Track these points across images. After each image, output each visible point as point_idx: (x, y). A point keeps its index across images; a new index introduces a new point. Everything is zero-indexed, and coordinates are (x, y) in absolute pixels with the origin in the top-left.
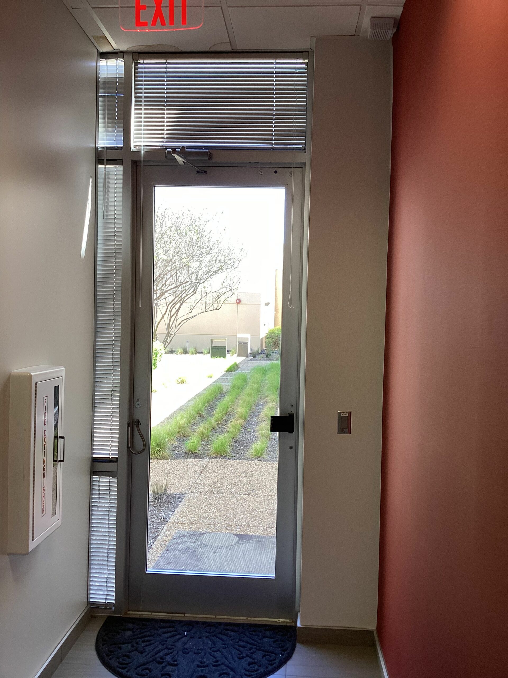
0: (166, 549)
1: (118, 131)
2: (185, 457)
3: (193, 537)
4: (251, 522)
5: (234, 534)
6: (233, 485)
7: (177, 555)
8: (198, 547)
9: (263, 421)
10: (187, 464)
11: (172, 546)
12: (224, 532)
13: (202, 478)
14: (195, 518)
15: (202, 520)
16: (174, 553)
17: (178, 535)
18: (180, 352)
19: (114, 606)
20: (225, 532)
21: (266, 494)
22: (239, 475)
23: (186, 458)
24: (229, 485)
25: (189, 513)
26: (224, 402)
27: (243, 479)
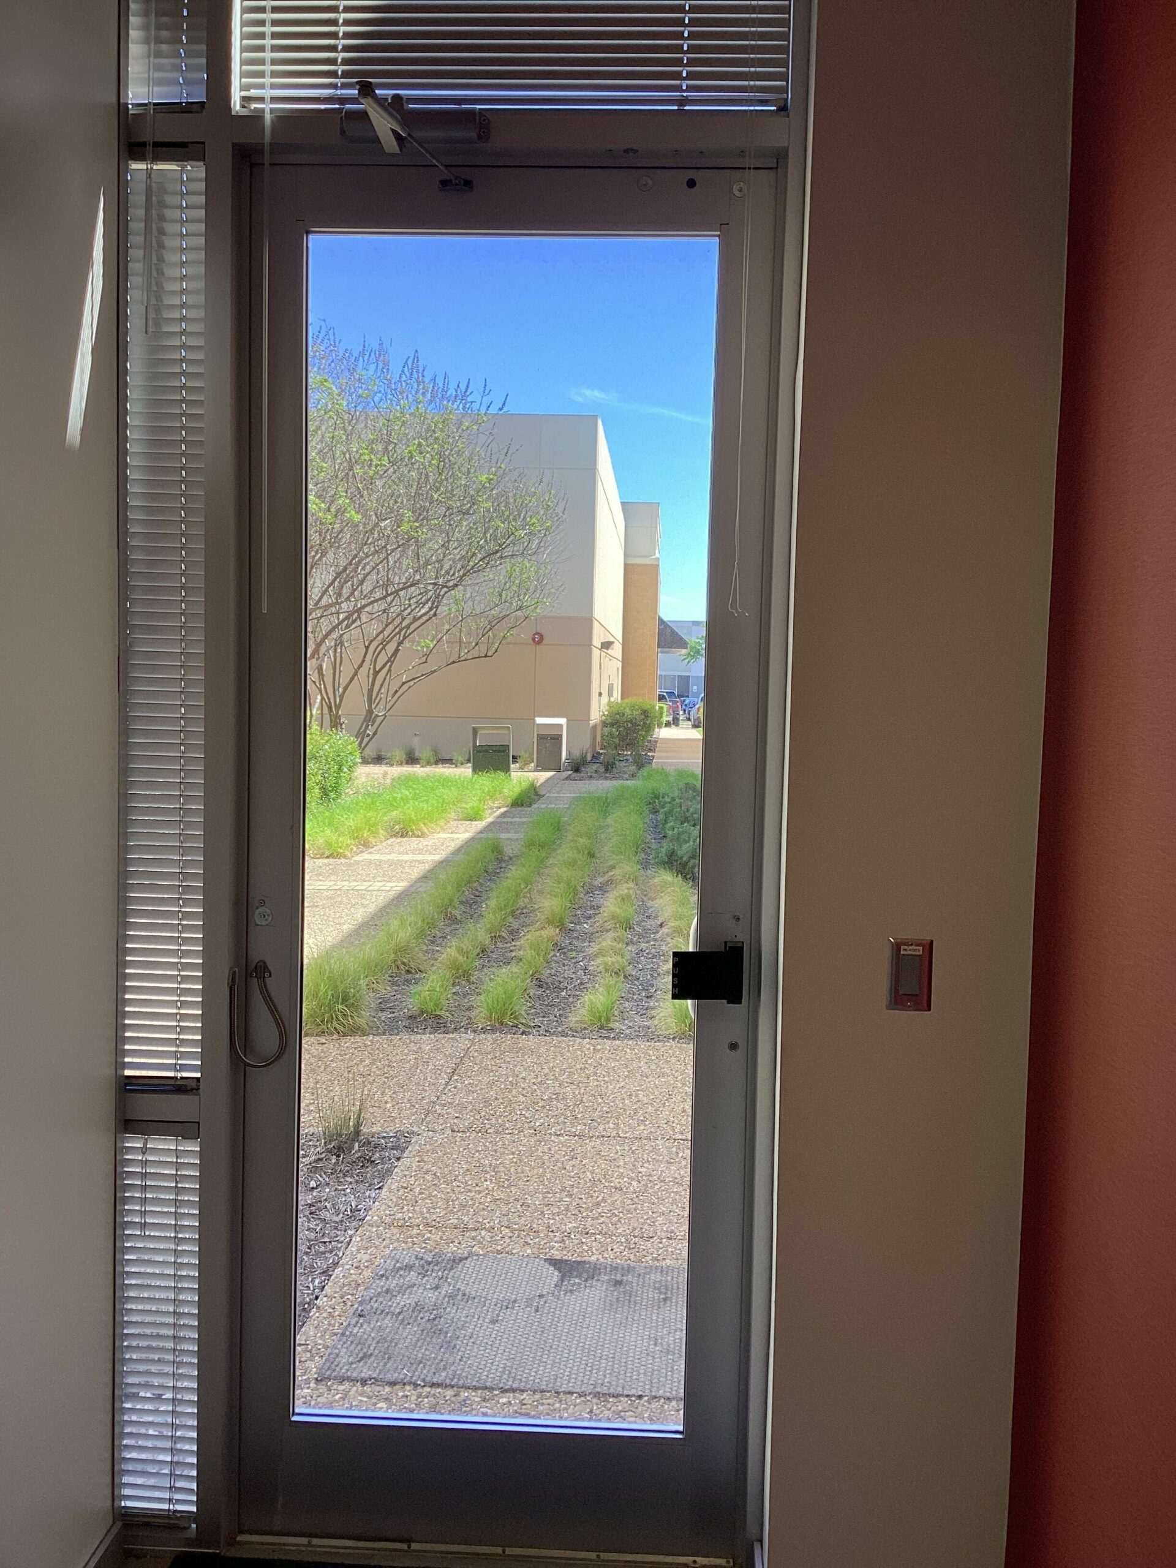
0: (357, 1309)
1: (189, 54)
2: (409, 1029)
3: (432, 1271)
4: (593, 1219)
5: (546, 1260)
6: (537, 1108)
7: (388, 1330)
8: (448, 1303)
9: (607, 931)
10: (415, 1048)
11: (375, 1299)
12: (518, 1253)
13: (455, 1087)
14: (438, 1210)
15: (456, 1216)
16: (379, 1324)
17: (390, 1264)
18: (397, 758)
19: (195, 1521)
20: (521, 1254)
21: (627, 1135)
22: (552, 1077)
23: (413, 1031)
24: (528, 1109)
25: (423, 1193)
26: (506, 883)
27: (564, 1090)
